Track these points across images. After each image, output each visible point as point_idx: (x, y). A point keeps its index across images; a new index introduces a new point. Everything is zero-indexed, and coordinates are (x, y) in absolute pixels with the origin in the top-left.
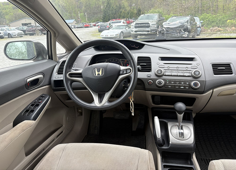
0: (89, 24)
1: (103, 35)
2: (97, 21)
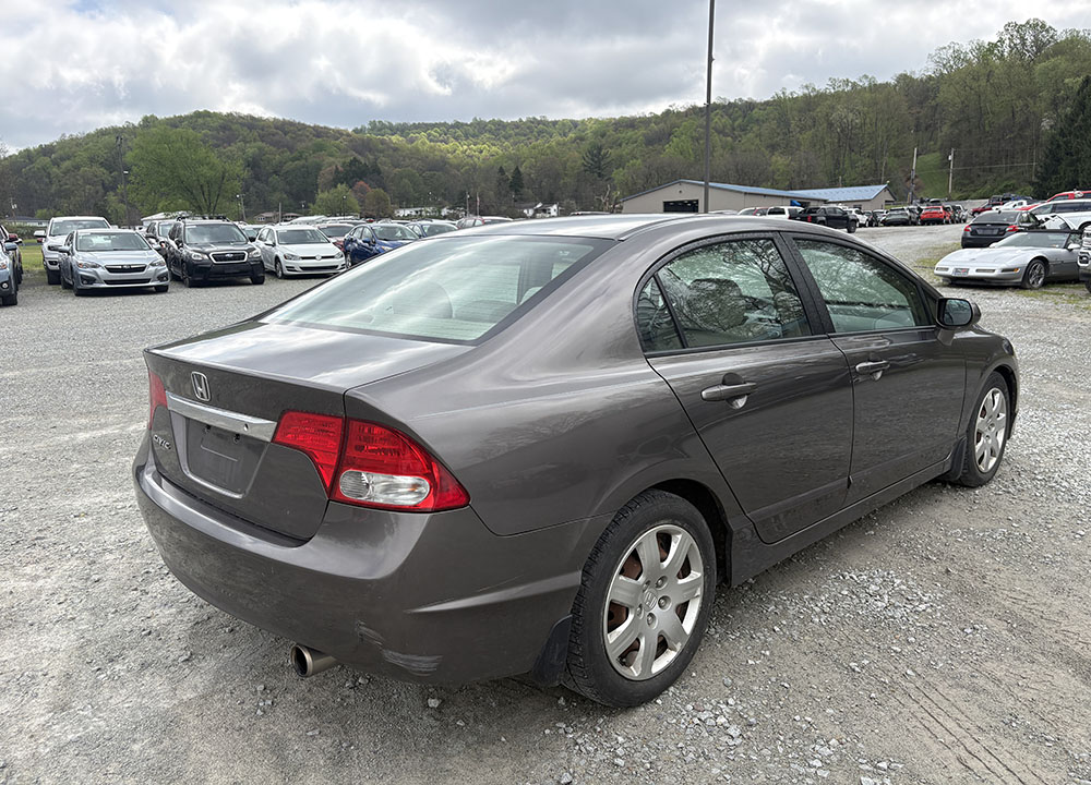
0: (945, 209)
1: (947, 269)
2: (1001, 192)
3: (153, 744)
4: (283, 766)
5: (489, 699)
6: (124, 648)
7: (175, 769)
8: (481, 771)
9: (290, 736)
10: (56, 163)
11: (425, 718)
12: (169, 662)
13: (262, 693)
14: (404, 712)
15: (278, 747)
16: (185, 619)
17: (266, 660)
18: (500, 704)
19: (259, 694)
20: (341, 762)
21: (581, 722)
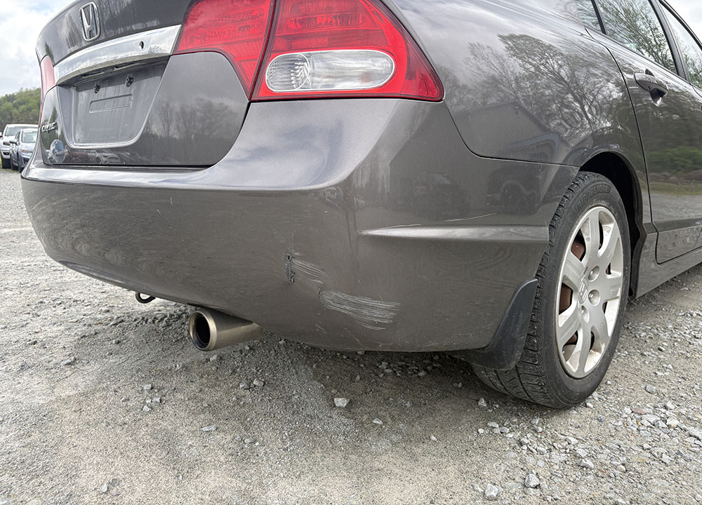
3: (19, 437)
4: (176, 462)
5: (400, 401)
6: (6, 354)
7: (41, 464)
8: (419, 470)
9: (181, 432)
10: (15, 106)
11: (334, 416)
12: (51, 365)
13: (149, 392)
14: (309, 411)
15: (168, 443)
16: (73, 334)
17: (153, 365)
18: (414, 405)
19: (146, 392)
20: (245, 459)
21: (514, 423)
